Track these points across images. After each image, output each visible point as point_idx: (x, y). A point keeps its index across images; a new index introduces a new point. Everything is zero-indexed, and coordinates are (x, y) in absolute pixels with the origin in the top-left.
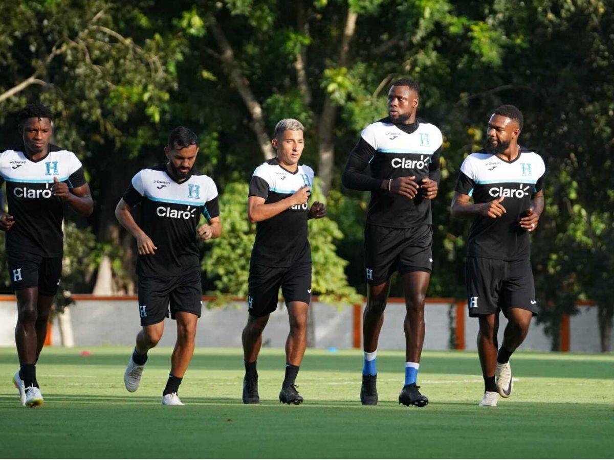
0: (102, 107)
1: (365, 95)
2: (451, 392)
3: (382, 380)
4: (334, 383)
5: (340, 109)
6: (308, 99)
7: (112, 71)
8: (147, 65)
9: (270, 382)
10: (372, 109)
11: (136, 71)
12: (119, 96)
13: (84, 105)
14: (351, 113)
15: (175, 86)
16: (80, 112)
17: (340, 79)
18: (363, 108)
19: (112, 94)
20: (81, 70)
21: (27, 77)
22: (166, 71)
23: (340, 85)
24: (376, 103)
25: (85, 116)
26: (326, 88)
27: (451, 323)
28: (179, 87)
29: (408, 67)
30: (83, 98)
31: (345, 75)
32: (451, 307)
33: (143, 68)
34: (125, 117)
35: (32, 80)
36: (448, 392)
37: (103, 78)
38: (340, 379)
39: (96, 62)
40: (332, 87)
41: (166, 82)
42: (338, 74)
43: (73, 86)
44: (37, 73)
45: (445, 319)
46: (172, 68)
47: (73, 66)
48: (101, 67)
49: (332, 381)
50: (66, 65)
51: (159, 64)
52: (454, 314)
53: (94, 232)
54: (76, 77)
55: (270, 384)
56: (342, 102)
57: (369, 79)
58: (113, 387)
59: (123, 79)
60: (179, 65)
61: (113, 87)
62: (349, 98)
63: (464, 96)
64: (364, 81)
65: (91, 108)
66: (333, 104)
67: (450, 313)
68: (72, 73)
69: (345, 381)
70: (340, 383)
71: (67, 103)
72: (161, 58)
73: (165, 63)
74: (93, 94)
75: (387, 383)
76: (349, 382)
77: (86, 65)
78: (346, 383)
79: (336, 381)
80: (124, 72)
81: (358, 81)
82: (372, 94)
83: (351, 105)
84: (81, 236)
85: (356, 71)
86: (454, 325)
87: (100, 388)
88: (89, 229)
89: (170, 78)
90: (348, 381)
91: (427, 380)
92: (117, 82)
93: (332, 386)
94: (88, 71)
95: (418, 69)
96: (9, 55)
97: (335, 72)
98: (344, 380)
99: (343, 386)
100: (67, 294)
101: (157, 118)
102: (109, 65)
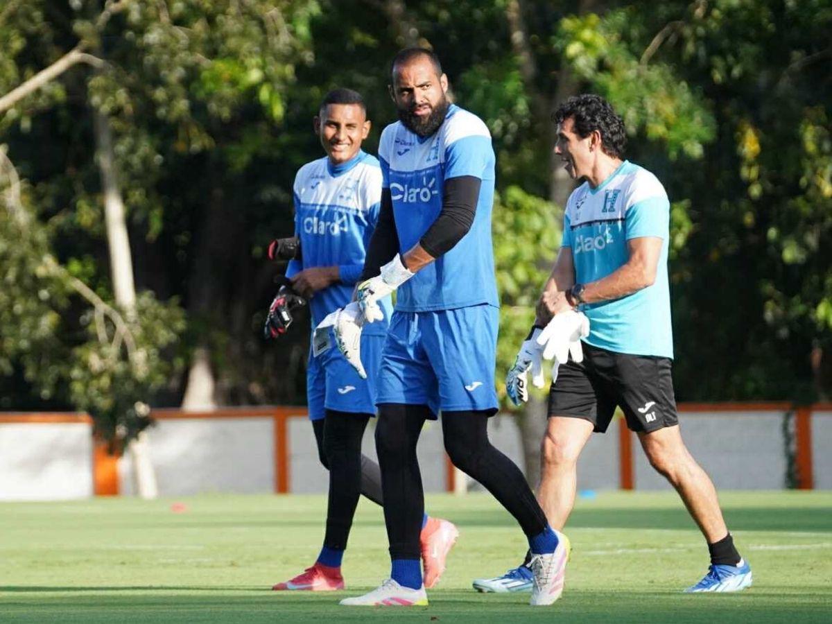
0: (190, 97)
1: (628, 61)
2: (804, 565)
3: (681, 545)
4: (599, 552)
5: (586, 86)
6: (530, 70)
7: (204, 36)
8: (261, 23)
9: (490, 552)
10: (640, 83)
11: (244, 34)
12: (216, 79)
13: (160, 94)
14: (604, 91)
15: (309, 56)
16: (153, 105)
17: (587, 34)
18: (624, 82)
19: (205, 74)
20: (154, 36)
21: (67, 50)
22: (293, 33)
23: (588, 45)
24: (646, 73)
25: (161, 112)
26: (564, 50)
27: (787, 443)
28: (316, 58)
29: (699, 12)
30: (158, 82)
31: (594, 28)
32: (787, 417)
33: (255, 29)
34: (226, 113)
35: (75, 56)
36: (798, 565)
37: (190, 48)
38: (609, 544)
39: (179, 21)
40: (573, 49)
41: (295, 51)
42: (583, 27)
43: (140, 63)
44: (85, 43)
45: (777, 438)
46: (303, 29)
47: (141, 30)
48: (188, 29)
49: (594, 549)
50: (131, 27)
51: (280, 21)
52: (792, 429)
53: (183, 305)
54: (146, 49)
55: (492, 555)
56: (589, 73)
57: (635, 33)
58: (233, 564)
59: (222, 48)
60: (314, 24)
61: (206, 63)
62: (602, 66)
63: (797, 56)
64: (625, 37)
65: (171, 98)
66: (574, 78)
67: (785, 427)
68: (139, 41)
69: (618, 549)
70: (610, 553)
71: (132, 91)
72: (283, 11)
73: (289, 20)
74: (175, 75)
75: (690, 551)
76: (624, 550)
77: (162, 27)
78: (620, 551)
79: (602, 549)
80: (224, 38)
81: (614, 37)
82: (638, 57)
83: (603, 78)
84: (163, 312)
85: (611, 20)
86: (793, 447)
87: (212, 567)
88: (175, 300)
89: (299, 45)
90: (623, 547)
91: (759, 545)
92: (213, 54)
93: (595, 558)
94: (167, 38)
95: (716, 13)
96: (37, 15)
97: (578, 22)
98: (614, 547)
99: (617, 557)
100: (142, 409)
101: (278, 110)
102: (199, 27)
